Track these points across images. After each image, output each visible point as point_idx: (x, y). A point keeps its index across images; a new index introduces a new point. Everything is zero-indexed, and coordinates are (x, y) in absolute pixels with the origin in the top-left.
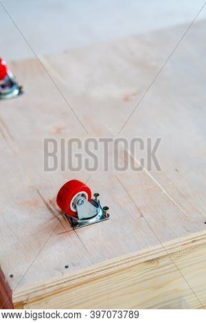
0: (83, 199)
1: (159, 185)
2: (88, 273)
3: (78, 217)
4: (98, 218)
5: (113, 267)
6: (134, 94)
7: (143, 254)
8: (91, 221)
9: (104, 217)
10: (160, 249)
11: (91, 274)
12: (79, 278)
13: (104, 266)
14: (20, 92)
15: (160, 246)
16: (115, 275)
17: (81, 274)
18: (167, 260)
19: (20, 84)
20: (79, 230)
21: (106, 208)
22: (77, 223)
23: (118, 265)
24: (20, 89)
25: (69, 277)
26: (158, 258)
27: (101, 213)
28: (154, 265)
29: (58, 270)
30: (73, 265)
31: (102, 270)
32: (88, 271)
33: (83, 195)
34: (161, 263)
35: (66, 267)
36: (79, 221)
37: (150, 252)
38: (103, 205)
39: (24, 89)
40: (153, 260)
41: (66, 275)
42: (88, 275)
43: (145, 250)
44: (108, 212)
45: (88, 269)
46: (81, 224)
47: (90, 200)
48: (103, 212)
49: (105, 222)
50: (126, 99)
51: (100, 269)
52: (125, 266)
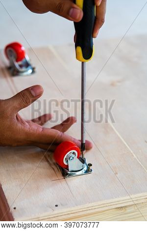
0: (73, 156)
1: (132, 152)
2: (72, 212)
3: (68, 170)
4: (83, 171)
5: (92, 209)
6: (119, 82)
7: (115, 202)
8: (78, 173)
9: (88, 171)
10: (129, 199)
11: (74, 213)
12: (65, 215)
13: (84, 208)
14: (33, 72)
15: (128, 197)
16: (92, 215)
17: (66, 212)
18: (132, 209)
19: (33, 66)
20: (68, 179)
21: (90, 165)
22: (67, 174)
23: (95, 209)
24: (33, 69)
25: (58, 214)
26: (126, 207)
27: (85, 168)
28: (123, 211)
29: (50, 208)
30: (62, 205)
31: (83, 211)
32: (72, 211)
33: (74, 153)
34: (128, 210)
35: (56, 206)
36: (69, 173)
37: (120, 201)
38: (87, 162)
39: (36, 70)
40: (122, 207)
41: (56, 212)
42: (72, 213)
43: (117, 199)
44: (91, 168)
45: (73, 209)
46: (70, 175)
47: (78, 157)
48: (88, 167)
49: (88, 175)
50: (113, 84)
51: (81, 210)
52: (100, 209)
